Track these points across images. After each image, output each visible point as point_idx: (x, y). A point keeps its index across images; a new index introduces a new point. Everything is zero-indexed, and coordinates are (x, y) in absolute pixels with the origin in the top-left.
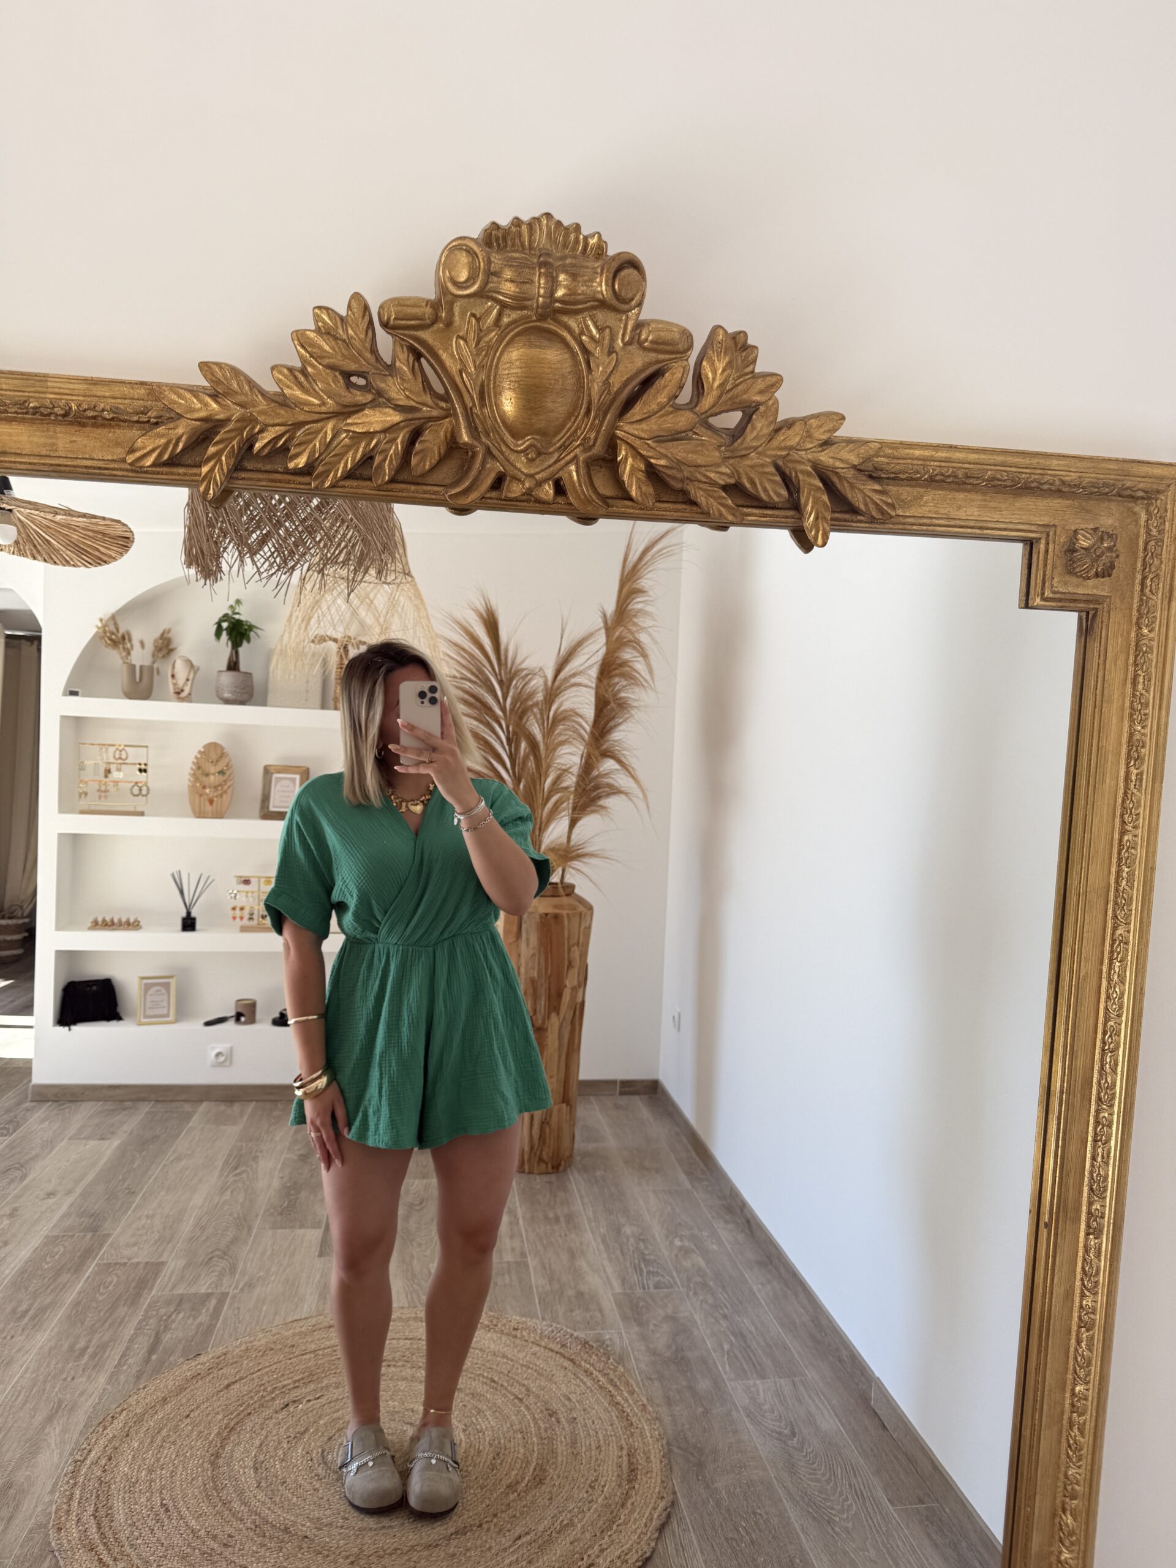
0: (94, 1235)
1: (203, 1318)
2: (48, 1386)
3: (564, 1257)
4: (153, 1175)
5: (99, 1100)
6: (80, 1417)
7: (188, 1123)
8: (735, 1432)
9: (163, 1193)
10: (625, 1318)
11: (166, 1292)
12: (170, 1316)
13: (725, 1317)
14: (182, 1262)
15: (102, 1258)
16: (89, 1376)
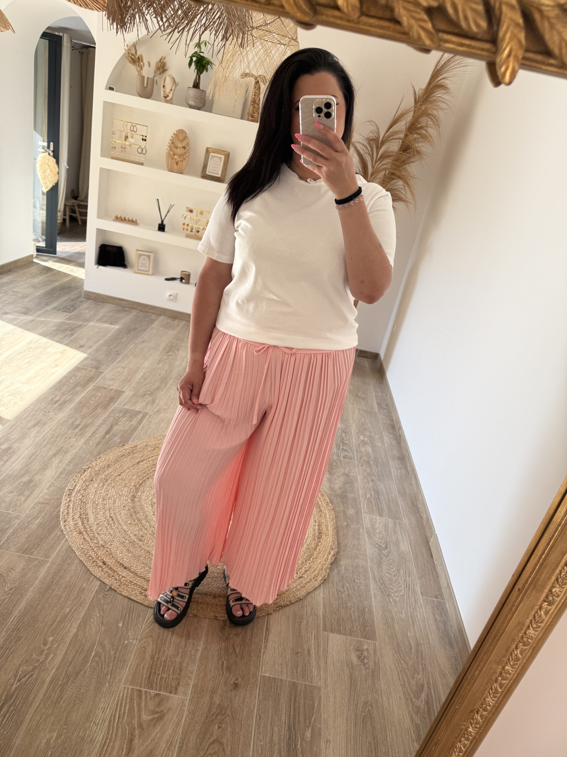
0: (96, 371)
1: (134, 423)
2: (58, 439)
4: (129, 347)
5: (114, 304)
6: (68, 457)
7: (152, 325)
8: (358, 539)
9: (132, 357)
11: (121, 406)
12: (119, 418)
13: (373, 481)
14: (131, 393)
15: (97, 383)
16: (77, 439)
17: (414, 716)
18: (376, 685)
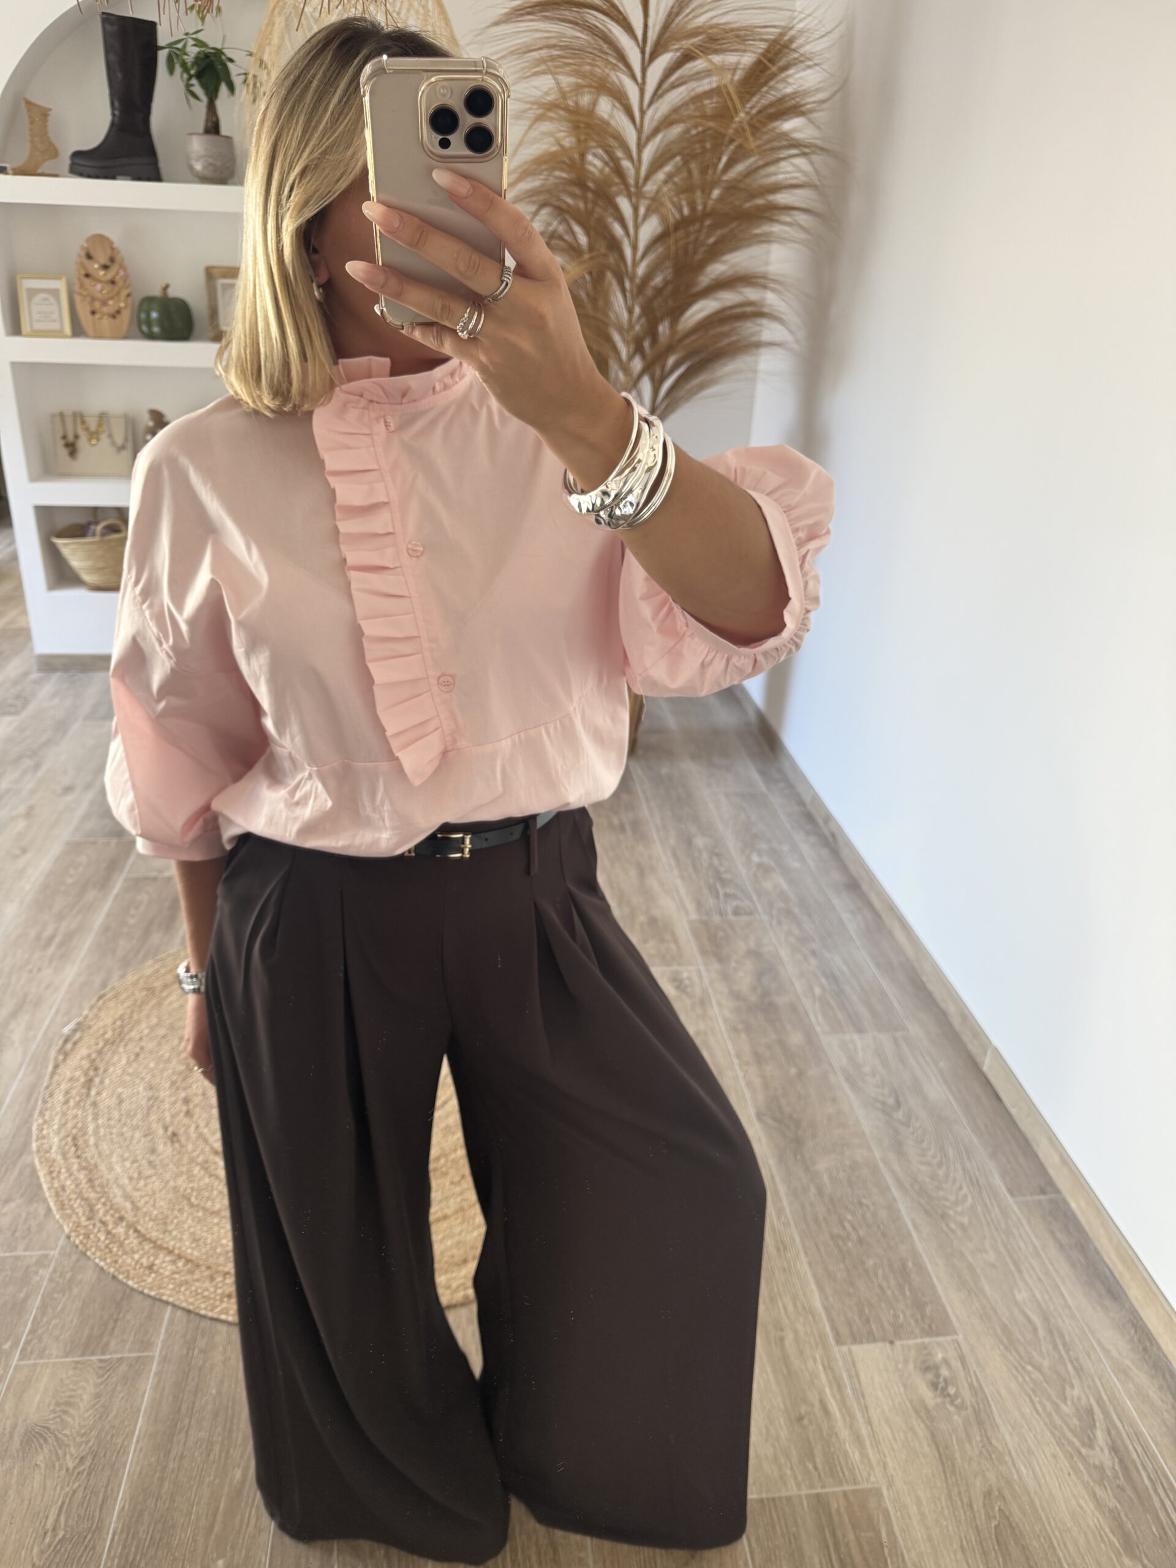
3: (633, 873)
8: (834, 1100)
10: (703, 952)
13: (813, 953)
15: (129, 873)
17: (1099, 1492)
18: (994, 1442)
